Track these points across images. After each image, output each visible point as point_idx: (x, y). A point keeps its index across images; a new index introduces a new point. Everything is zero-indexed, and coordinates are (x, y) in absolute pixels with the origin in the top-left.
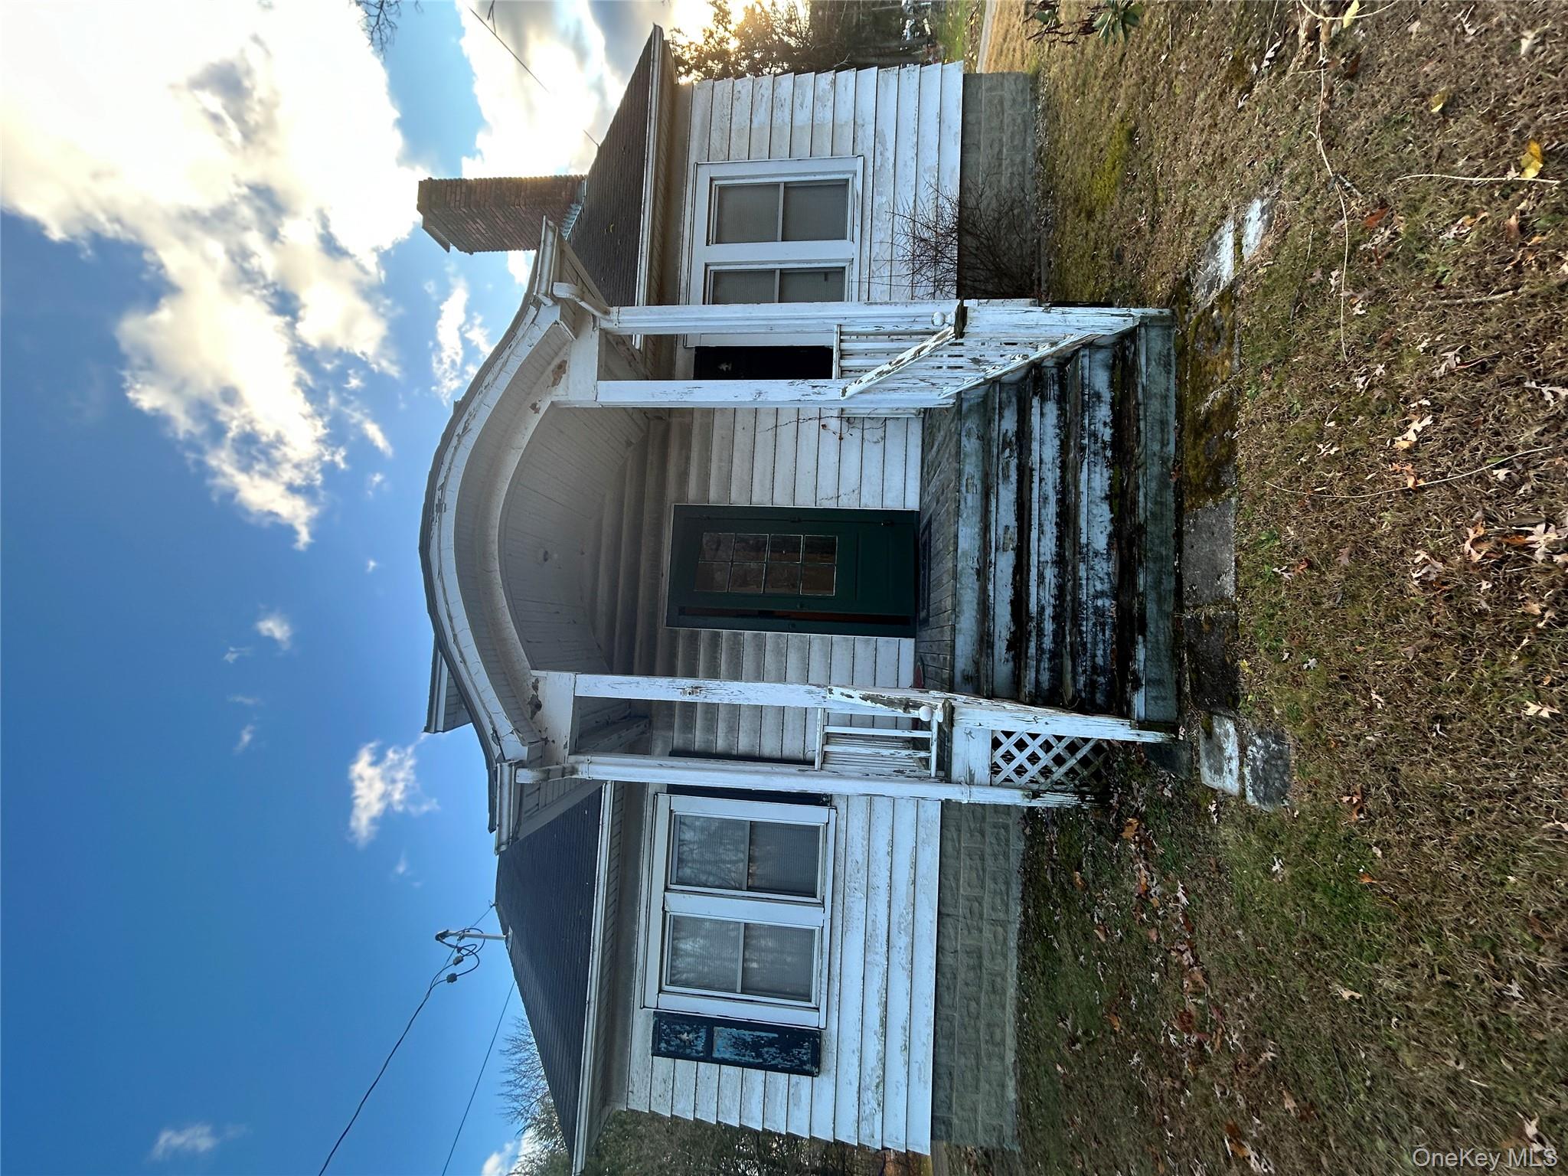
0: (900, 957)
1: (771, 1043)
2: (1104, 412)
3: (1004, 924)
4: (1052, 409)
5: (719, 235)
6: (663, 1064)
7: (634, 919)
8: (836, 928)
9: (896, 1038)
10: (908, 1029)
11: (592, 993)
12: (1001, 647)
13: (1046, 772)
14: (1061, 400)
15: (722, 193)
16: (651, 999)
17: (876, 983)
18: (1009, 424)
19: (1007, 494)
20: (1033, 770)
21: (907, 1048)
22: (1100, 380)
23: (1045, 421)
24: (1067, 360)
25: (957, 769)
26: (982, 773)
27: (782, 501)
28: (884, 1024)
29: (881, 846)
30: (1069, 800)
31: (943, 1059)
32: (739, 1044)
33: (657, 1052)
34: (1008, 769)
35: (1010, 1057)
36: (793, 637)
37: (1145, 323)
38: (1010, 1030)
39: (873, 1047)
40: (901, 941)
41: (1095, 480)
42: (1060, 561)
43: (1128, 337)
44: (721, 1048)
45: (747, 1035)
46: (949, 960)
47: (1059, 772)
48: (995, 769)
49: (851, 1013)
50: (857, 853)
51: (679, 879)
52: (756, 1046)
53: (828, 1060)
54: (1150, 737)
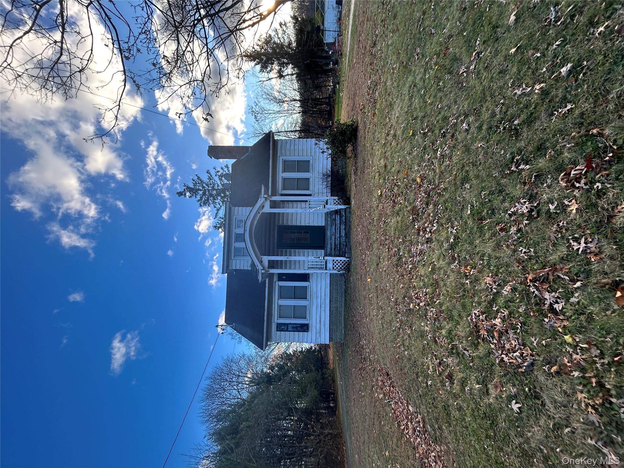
0: (323, 309)
1: (299, 327)
2: (344, 218)
3: (342, 302)
4: (339, 216)
5: (284, 171)
6: (278, 333)
7: (272, 306)
8: (311, 304)
9: (322, 323)
10: (325, 322)
11: (265, 318)
12: (333, 249)
13: (341, 268)
14: (340, 215)
15: (285, 162)
16: (276, 321)
17: (319, 314)
18: (334, 217)
19: (334, 227)
20: (339, 268)
21: (324, 325)
22: (343, 213)
23: (338, 218)
24: (340, 210)
25: (328, 268)
26: (332, 268)
27: (298, 224)
28: (320, 321)
29: (319, 289)
30: (344, 272)
31: (331, 327)
32: (293, 328)
33: (277, 331)
34: (335, 268)
35: (343, 325)
36: (301, 250)
37: (347, 208)
38: (343, 321)
39: (318, 326)
40: (323, 306)
41: (343, 227)
42: (340, 237)
43: (345, 209)
44: (290, 329)
45: (295, 326)
46: (332, 309)
47: (343, 268)
48: (333, 268)
49: (314, 320)
50: (315, 290)
51: (281, 297)
52: (296, 328)
53: (310, 329)
54: (348, 259)
